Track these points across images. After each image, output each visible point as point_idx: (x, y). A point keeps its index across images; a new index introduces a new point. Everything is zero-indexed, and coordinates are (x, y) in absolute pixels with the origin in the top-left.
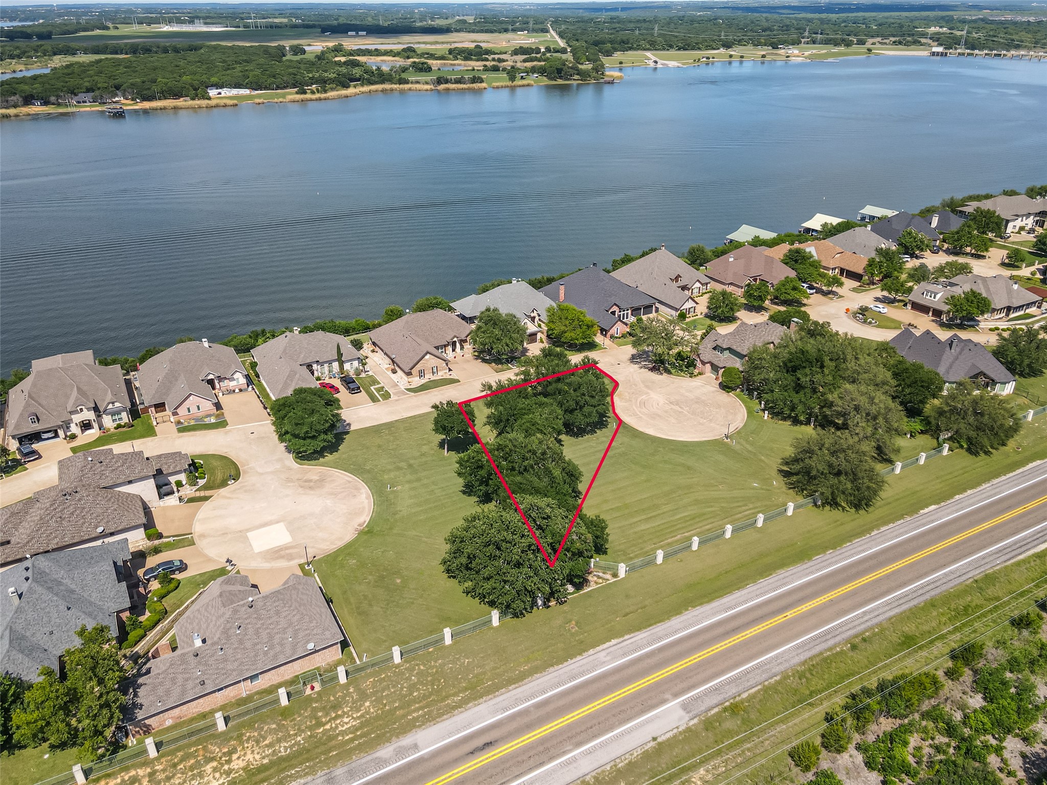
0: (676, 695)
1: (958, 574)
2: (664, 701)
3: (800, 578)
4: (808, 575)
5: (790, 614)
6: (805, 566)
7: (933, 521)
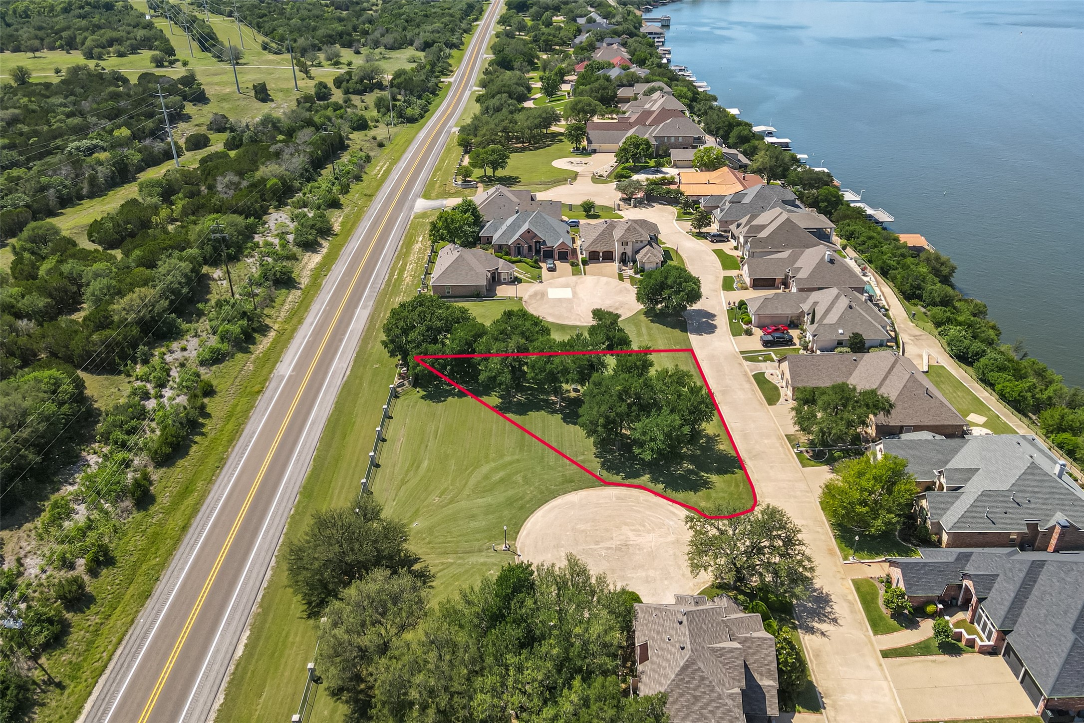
0: (290, 376)
1: (175, 572)
2: (293, 371)
3: (292, 472)
4: (290, 479)
5: (275, 446)
6: (298, 484)
7: (228, 623)
